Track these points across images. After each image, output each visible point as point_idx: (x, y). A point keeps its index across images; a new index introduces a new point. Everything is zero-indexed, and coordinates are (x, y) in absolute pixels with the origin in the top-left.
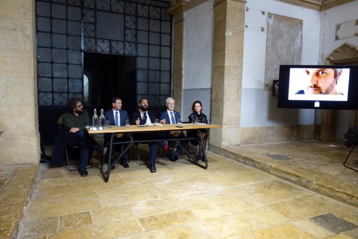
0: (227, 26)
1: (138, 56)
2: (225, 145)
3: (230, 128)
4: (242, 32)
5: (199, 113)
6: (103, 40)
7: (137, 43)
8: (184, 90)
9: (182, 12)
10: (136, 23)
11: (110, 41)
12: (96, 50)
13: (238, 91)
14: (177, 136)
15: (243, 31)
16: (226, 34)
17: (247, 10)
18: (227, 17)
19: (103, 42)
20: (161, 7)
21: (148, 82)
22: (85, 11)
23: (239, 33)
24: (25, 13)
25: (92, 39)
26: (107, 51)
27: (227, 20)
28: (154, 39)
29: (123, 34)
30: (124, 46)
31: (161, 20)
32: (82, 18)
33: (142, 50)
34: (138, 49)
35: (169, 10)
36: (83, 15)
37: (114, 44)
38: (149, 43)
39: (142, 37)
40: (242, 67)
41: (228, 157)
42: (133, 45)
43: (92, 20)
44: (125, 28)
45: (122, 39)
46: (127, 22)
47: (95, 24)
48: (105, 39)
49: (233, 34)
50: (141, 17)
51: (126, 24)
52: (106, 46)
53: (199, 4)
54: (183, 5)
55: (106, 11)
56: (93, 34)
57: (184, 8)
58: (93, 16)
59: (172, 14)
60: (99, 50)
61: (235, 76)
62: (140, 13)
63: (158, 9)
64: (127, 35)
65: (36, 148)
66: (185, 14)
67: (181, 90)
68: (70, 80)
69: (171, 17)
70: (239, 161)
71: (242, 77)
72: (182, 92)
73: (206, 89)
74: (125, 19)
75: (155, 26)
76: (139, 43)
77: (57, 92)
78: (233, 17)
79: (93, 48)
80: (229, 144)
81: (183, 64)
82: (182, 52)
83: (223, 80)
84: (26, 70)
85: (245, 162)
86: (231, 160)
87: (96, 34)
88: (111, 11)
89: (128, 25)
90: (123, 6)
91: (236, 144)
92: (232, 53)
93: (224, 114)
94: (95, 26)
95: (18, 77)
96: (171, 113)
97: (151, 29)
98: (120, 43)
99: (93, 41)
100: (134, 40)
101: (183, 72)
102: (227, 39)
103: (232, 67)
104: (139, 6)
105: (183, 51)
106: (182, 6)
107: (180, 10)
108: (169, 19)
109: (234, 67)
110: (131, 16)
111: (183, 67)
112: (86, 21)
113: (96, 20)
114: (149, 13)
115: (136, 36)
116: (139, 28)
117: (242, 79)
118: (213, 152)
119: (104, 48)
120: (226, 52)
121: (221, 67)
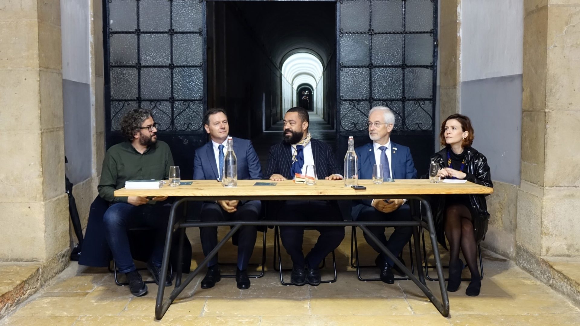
2: (552, 251)
5: (458, 150)
8: (465, 83)
21: (370, 66)
41: (555, 289)
67: (455, 86)
68: (176, 70)
72: (459, 89)
73: (511, 78)
77: (147, 100)
80: (569, 247)
83: (546, 49)
84: (24, 54)
86: (560, 296)
93: (548, 151)
95: (9, 68)
96: (383, 149)
101: (461, 33)
103: (575, 5)
111: (461, 18)
118: (524, 268)
121: (541, 9)
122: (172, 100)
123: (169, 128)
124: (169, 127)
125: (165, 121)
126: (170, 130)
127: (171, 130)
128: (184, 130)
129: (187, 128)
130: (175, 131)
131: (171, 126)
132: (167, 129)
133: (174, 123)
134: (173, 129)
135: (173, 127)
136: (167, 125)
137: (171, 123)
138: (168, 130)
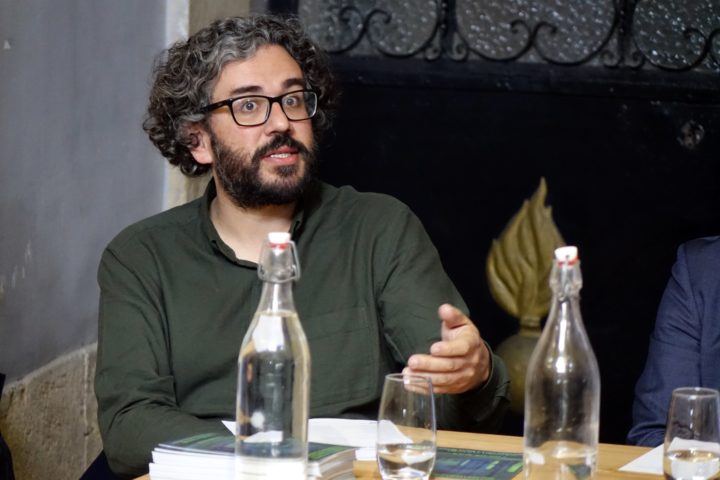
123: (602, 51)
124: (605, 43)
125: (581, 12)
126: (608, 62)
127: (614, 62)
128: (687, 68)
129: (703, 56)
130: (637, 69)
131: (615, 41)
132: (592, 56)
133: (631, 21)
134: (622, 59)
135: (623, 48)
136: (592, 33)
137: (615, 23)
138: (595, 63)
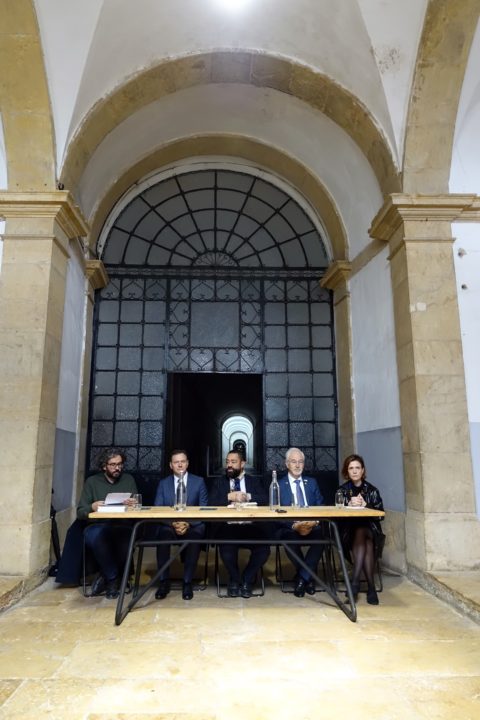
0: (412, 294)
1: (266, 373)
2: (436, 566)
3: (446, 520)
4: (452, 299)
6: (202, 349)
7: (263, 349)
8: (359, 434)
9: (343, 281)
10: (261, 313)
11: (214, 350)
12: (189, 368)
13: (458, 431)
14: (305, 532)
15: (456, 297)
16: (412, 309)
17: (460, 254)
18: (409, 275)
19: (202, 353)
20: (309, 280)
21: (288, 421)
22: (173, 305)
23: (445, 303)
24: (37, 320)
25: (182, 351)
26: (208, 369)
27: (410, 281)
28: (297, 337)
29: (238, 335)
30: (240, 356)
31: (309, 302)
32: (168, 317)
33: (274, 362)
34: (266, 359)
35: (323, 282)
36: (169, 312)
37: (221, 354)
38: (287, 346)
39: (274, 336)
40: (461, 375)
41: (441, 598)
42: (257, 354)
43: (184, 318)
44: (242, 324)
45: (236, 345)
46: (245, 313)
47: (188, 324)
48: (205, 348)
49: (428, 306)
50: (271, 301)
51: (243, 317)
52: (207, 360)
53: (368, 261)
54: (342, 269)
55: (208, 301)
56: (183, 342)
57: (345, 273)
58: (185, 312)
59: (329, 287)
60: (194, 368)
61: (445, 395)
62: (269, 296)
63: (304, 284)
64: (245, 336)
65: (28, 545)
66: (349, 284)
67: (351, 436)
68: (142, 423)
69: (331, 293)
70: (460, 610)
71: (465, 396)
72: (355, 438)
74: (240, 310)
75: (298, 313)
76: (267, 348)
78: (424, 274)
79: (184, 366)
80: (449, 562)
81: (352, 380)
82: (348, 356)
84: (29, 408)
85: (473, 614)
86: (445, 605)
87: (189, 341)
88: (216, 300)
89: (246, 319)
90: (238, 287)
91: (471, 564)
92: (431, 347)
94: (189, 328)
95: (17, 418)
96: (297, 482)
97: (290, 321)
98: (232, 352)
99: (184, 352)
100: (258, 343)
101: (354, 397)
102: (415, 319)
103: (435, 375)
104: (267, 284)
105: (351, 355)
106: (339, 270)
107: (339, 280)
108: (326, 297)
109: (441, 377)
110: (251, 302)
111: (353, 386)
112: (174, 321)
113: (190, 318)
114: (285, 293)
115: (262, 337)
116: (268, 320)
117: (466, 401)
118: (414, 582)
119: (202, 364)
120: (416, 344)
121: (411, 378)
122: (138, 446)
126: (135, 469)
128: (146, 470)
129: (148, 468)
130: (140, 470)
133: (138, 464)
134: (137, 469)
135: (137, 467)
137: (136, 464)
